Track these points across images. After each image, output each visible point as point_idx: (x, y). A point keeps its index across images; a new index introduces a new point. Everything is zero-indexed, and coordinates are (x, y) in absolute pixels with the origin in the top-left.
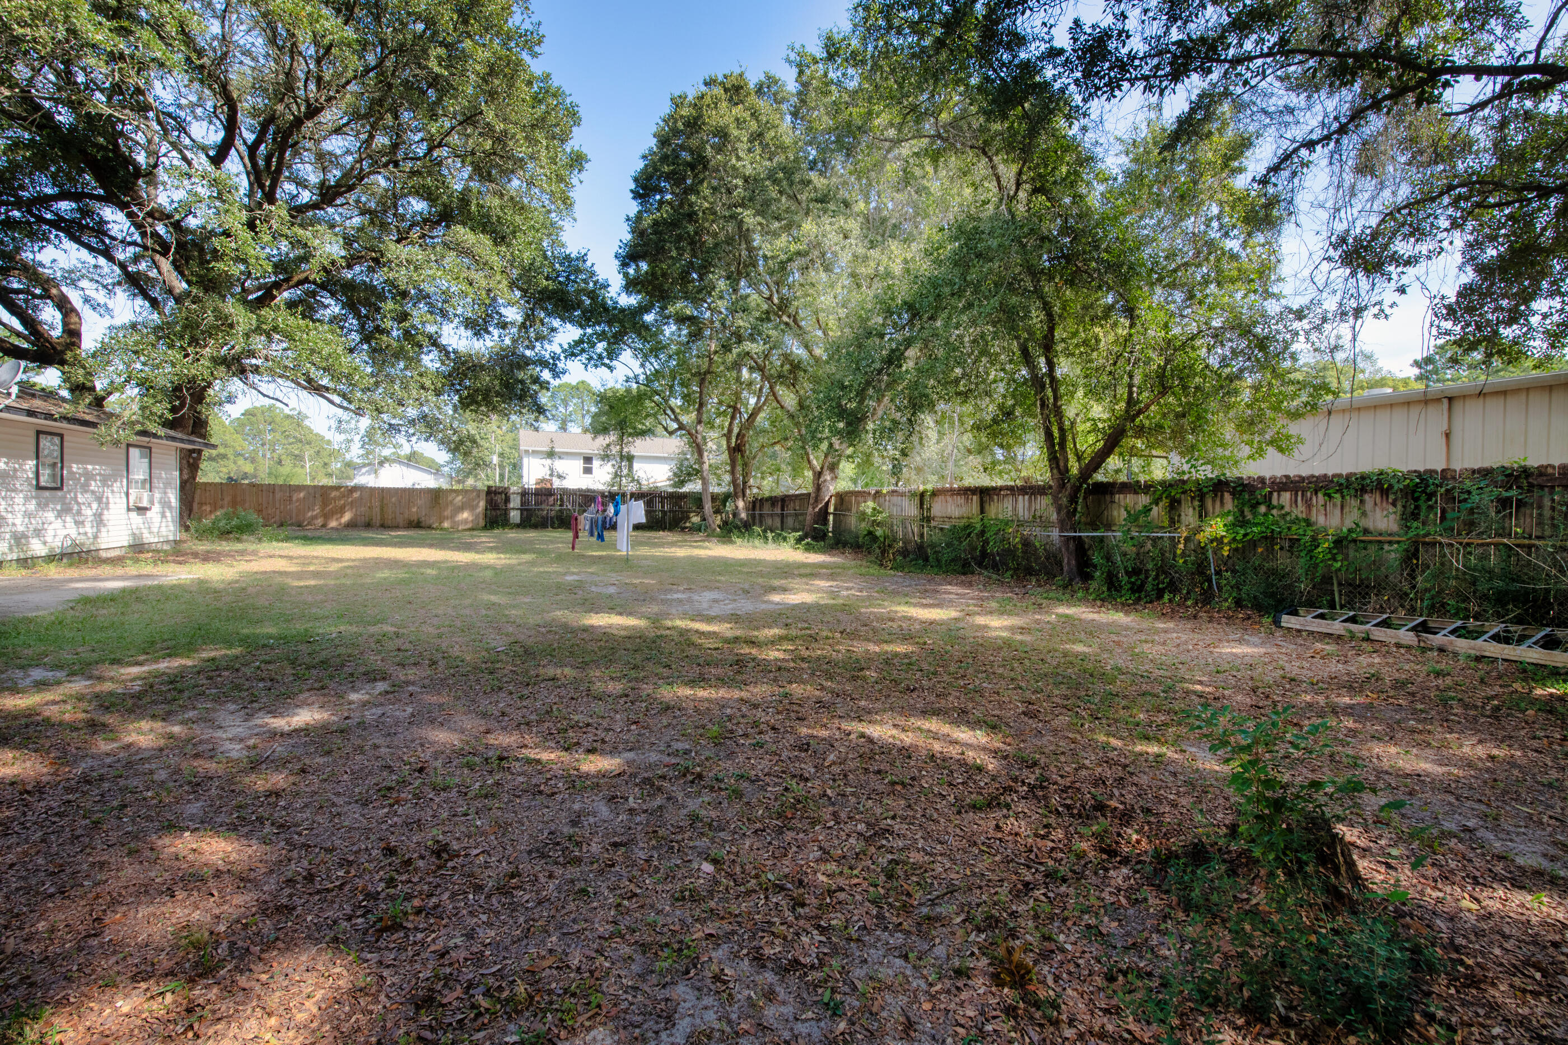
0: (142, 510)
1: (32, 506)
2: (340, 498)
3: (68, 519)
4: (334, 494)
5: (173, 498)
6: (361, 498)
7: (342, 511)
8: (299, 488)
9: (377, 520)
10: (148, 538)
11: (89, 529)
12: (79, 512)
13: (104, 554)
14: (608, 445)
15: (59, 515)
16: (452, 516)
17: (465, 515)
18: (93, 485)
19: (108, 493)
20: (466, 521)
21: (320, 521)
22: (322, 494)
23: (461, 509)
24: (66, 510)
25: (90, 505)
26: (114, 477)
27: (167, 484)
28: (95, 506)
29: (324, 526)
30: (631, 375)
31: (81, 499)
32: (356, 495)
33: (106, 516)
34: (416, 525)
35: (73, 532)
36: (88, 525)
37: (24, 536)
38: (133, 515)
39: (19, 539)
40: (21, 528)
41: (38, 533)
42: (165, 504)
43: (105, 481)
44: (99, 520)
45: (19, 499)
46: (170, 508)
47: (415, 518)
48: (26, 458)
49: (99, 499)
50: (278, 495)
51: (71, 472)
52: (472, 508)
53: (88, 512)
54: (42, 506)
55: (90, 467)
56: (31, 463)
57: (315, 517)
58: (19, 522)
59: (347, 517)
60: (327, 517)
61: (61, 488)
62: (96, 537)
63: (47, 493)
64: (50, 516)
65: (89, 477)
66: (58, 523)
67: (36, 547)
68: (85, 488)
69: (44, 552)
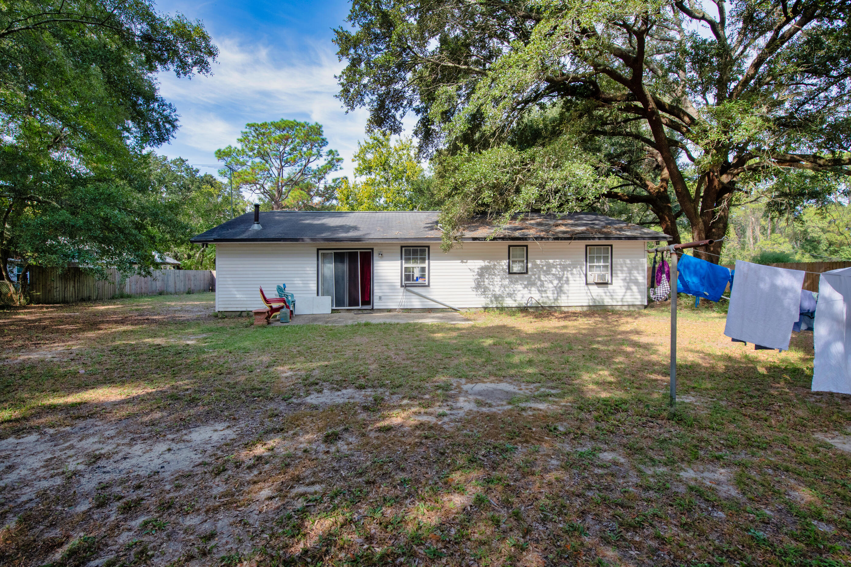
0: (602, 284)
1: (506, 282)
3: (533, 289)
5: (641, 277)
11: (551, 295)
12: (542, 285)
13: (565, 309)
15: (526, 287)
18: (554, 271)
19: (568, 275)
24: (531, 284)
25: (551, 282)
26: (574, 266)
27: (631, 268)
28: (555, 282)
31: (543, 278)
33: (565, 287)
35: (537, 296)
36: (550, 293)
37: (501, 297)
38: (594, 287)
39: (497, 298)
40: (498, 293)
41: (511, 295)
42: (631, 281)
43: (565, 268)
44: (560, 290)
45: (497, 279)
46: (636, 283)
48: (501, 259)
49: (560, 279)
51: (535, 265)
53: (550, 286)
54: (513, 282)
55: (551, 261)
56: (505, 262)
58: (497, 289)
61: (527, 273)
62: (557, 300)
63: (517, 276)
64: (519, 287)
65: (550, 267)
66: (526, 291)
67: (509, 302)
68: (547, 272)
69: (514, 305)
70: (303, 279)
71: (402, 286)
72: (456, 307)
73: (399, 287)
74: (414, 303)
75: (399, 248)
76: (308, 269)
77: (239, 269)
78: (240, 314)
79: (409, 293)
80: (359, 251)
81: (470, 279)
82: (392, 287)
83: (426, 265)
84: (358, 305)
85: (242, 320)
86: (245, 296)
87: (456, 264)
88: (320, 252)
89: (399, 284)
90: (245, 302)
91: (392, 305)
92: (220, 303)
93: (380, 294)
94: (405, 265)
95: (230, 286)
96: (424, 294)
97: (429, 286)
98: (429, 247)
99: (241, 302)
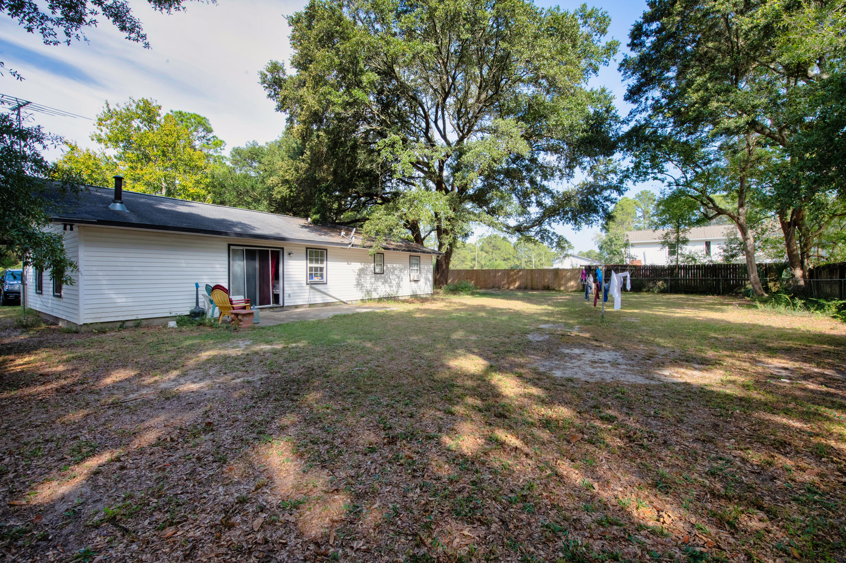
0: (416, 281)
1: (373, 280)
2: (515, 274)
3: (387, 285)
4: (512, 273)
5: (430, 277)
6: (523, 274)
7: (515, 281)
8: (499, 271)
9: (529, 286)
10: (419, 293)
11: (395, 289)
12: (391, 283)
13: (400, 298)
14: (667, 234)
15: (383, 284)
16: (565, 284)
17: (572, 283)
18: (396, 272)
19: (402, 275)
20: (572, 287)
21: (506, 286)
22: (507, 273)
23: (570, 280)
24: (386, 281)
25: (395, 280)
26: (404, 269)
27: (428, 271)
28: (397, 280)
29: (508, 288)
30: (673, 181)
31: (391, 277)
32: (521, 273)
33: (401, 284)
34: (547, 288)
35: (388, 290)
36: (394, 287)
37: (370, 291)
38: (413, 283)
39: (368, 292)
40: (369, 288)
41: (375, 290)
42: (427, 279)
43: (401, 270)
44: (399, 285)
45: (368, 278)
46: (429, 280)
47: (546, 284)
48: (371, 263)
49: (399, 278)
50: (492, 274)
51: (387, 267)
52: (576, 279)
53: (394, 283)
54: (377, 280)
55: (395, 265)
56: (373, 265)
57: (504, 284)
58: (368, 286)
59: (517, 284)
60: (509, 283)
61: (383, 273)
62: (397, 292)
63: (378, 275)
64: (380, 283)
65: (394, 269)
66: (383, 286)
67: (375, 295)
68: (393, 273)
69: (377, 297)
70: (212, 277)
71: (307, 284)
72: (344, 300)
73: (305, 285)
74: (317, 299)
75: (305, 249)
76: (218, 266)
77: (119, 264)
78: (122, 325)
79: (312, 290)
80: (270, 249)
81: (353, 278)
82: (300, 286)
83: (324, 265)
84: (270, 304)
85: (125, 333)
86: (130, 300)
87: (344, 265)
88: (232, 247)
89: (305, 282)
90: (130, 309)
91: (299, 302)
92: (86, 312)
93: (290, 292)
94: (310, 265)
95: (105, 287)
96: (324, 290)
97: (326, 283)
98: (326, 250)
99: (125, 309)
